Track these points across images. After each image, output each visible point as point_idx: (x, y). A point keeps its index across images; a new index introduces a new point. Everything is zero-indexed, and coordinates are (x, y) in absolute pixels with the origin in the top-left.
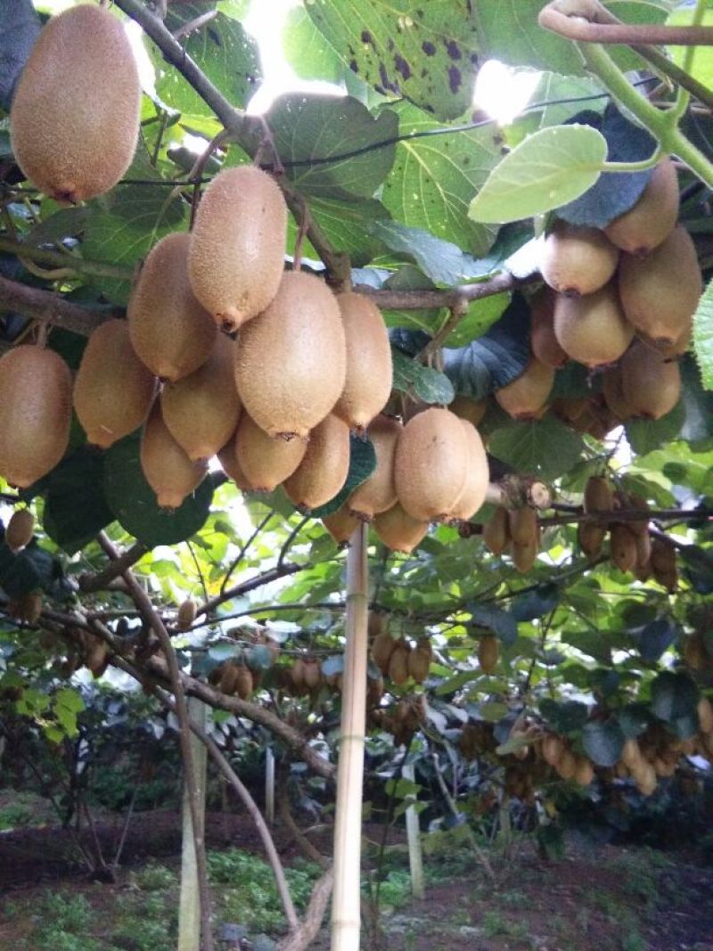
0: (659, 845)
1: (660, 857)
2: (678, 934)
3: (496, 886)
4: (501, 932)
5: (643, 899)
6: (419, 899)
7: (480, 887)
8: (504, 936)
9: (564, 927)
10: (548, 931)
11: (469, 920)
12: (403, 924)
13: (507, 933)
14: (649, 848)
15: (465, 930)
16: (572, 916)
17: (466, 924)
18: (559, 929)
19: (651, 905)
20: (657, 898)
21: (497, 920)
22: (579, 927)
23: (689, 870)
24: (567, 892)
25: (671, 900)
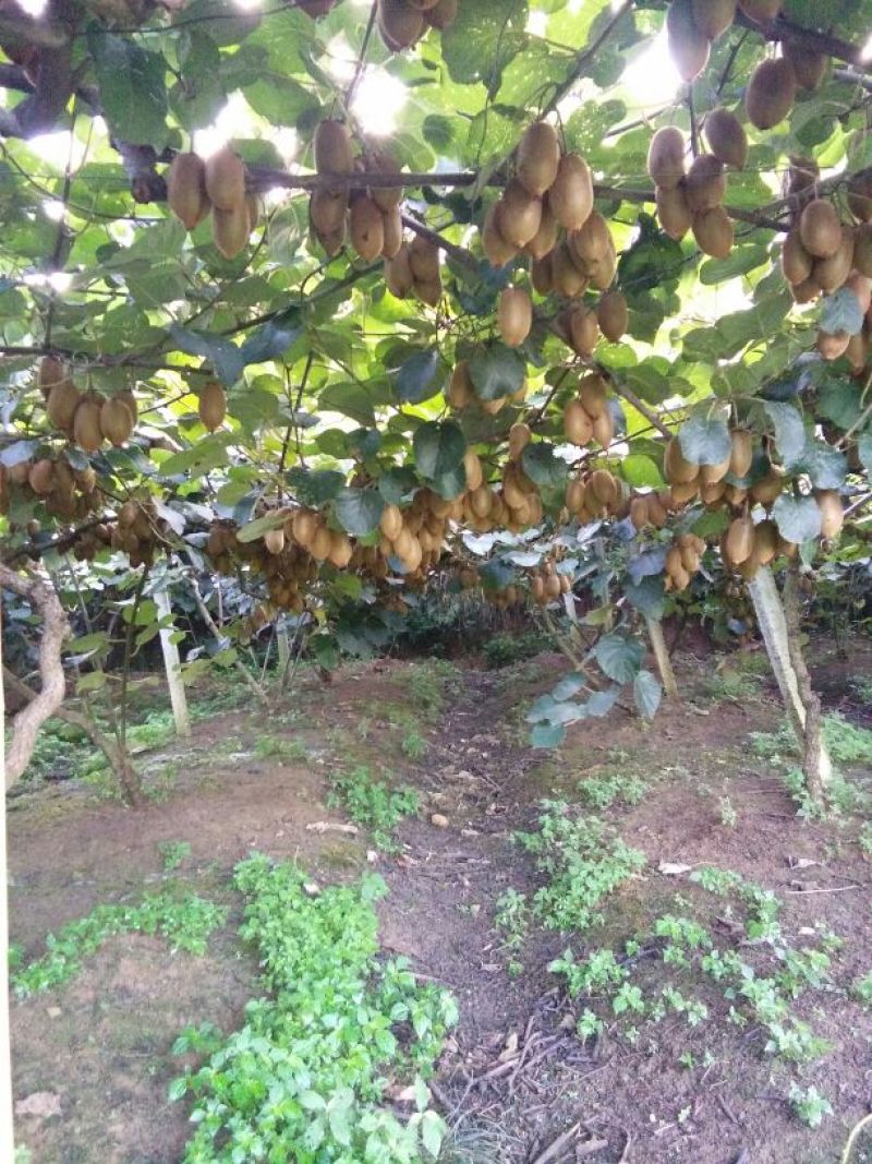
0: (446, 655)
1: (445, 665)
2: (457, 730)
3: (271, 712)
4: (275, 752)
5: (426, 704)
6: (183, 736)
7: (254, 714)
8: (277, 756)
9: (342, 738)
10: (326, 744)
11: (239, 747)
12: (164, 762)
13: (279, 752)
14: (435, 659)
15: (233, 757)
16: (351, 727)
17: (237, 751)
18: (337, 741)
19: (433, 708)
20: (440, 703)
21: (271, 742)
22: (358, 737)
23: (473, 675)
24: (350, 708)
25: (454, 703)
